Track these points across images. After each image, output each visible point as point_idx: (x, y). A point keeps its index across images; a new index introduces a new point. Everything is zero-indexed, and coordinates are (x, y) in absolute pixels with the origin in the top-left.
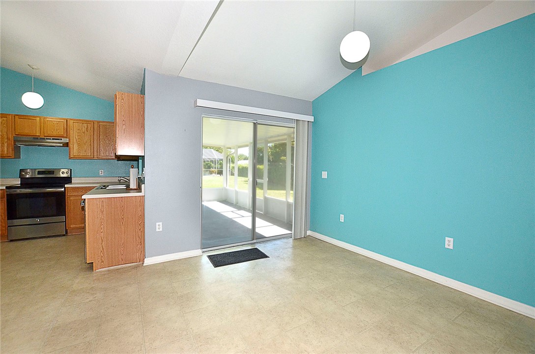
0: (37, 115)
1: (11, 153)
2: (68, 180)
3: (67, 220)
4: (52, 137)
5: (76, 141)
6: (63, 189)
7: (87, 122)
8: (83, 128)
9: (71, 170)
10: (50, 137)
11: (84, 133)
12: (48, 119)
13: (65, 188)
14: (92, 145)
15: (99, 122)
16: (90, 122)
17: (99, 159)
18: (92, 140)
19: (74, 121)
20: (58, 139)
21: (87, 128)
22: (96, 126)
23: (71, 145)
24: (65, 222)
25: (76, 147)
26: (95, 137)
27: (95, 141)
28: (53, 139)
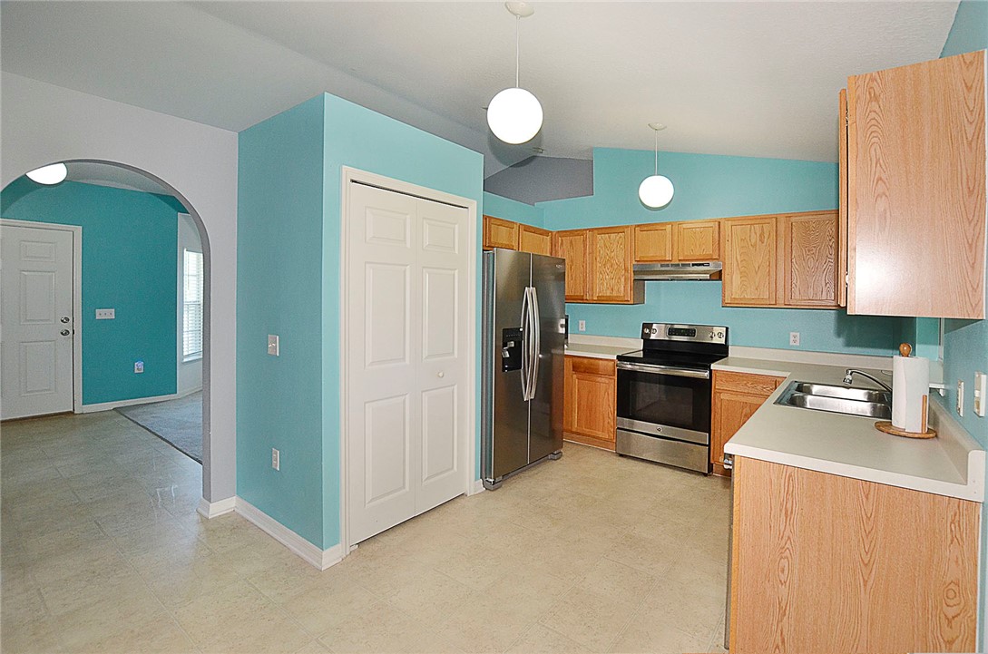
0: (668, 221)
1: (629, 297)
2: (721, 352)
3: (712, 442)
4: (692, 260)
5: (738, 265)
6: (706, 374)
7: (761, 220)
8: (753, 234)
9: (727, 329)
10: (688, 260)
11: (754, 246)
12: (684, 226)
13: (711, 371)
14: (773, 273)
15: (789, 217)
16: (767, 221)
17: (788, 307)
18: (773, 264)
19: (734, 223)
20: (703, 265)
21: (762, 235)
22: (782, 227)
23: (725, 276)
24: (709, 445)
25: (737, 279)
26: (781, 252)
27: (781, 263)
28: (693, 265)
